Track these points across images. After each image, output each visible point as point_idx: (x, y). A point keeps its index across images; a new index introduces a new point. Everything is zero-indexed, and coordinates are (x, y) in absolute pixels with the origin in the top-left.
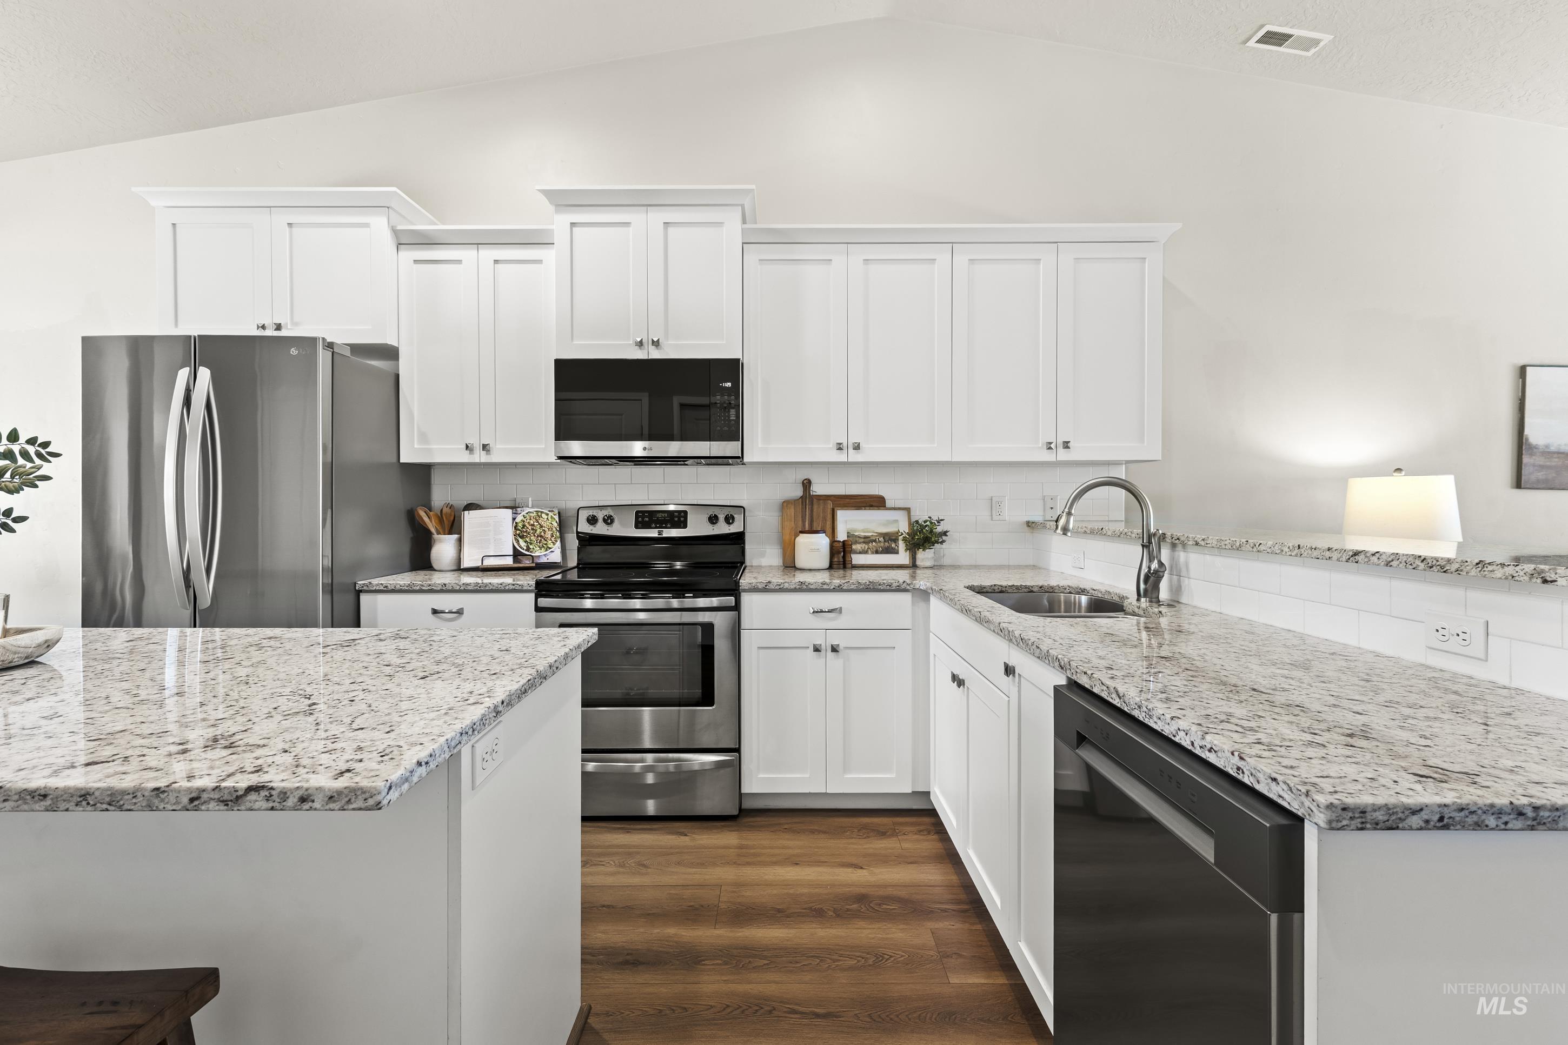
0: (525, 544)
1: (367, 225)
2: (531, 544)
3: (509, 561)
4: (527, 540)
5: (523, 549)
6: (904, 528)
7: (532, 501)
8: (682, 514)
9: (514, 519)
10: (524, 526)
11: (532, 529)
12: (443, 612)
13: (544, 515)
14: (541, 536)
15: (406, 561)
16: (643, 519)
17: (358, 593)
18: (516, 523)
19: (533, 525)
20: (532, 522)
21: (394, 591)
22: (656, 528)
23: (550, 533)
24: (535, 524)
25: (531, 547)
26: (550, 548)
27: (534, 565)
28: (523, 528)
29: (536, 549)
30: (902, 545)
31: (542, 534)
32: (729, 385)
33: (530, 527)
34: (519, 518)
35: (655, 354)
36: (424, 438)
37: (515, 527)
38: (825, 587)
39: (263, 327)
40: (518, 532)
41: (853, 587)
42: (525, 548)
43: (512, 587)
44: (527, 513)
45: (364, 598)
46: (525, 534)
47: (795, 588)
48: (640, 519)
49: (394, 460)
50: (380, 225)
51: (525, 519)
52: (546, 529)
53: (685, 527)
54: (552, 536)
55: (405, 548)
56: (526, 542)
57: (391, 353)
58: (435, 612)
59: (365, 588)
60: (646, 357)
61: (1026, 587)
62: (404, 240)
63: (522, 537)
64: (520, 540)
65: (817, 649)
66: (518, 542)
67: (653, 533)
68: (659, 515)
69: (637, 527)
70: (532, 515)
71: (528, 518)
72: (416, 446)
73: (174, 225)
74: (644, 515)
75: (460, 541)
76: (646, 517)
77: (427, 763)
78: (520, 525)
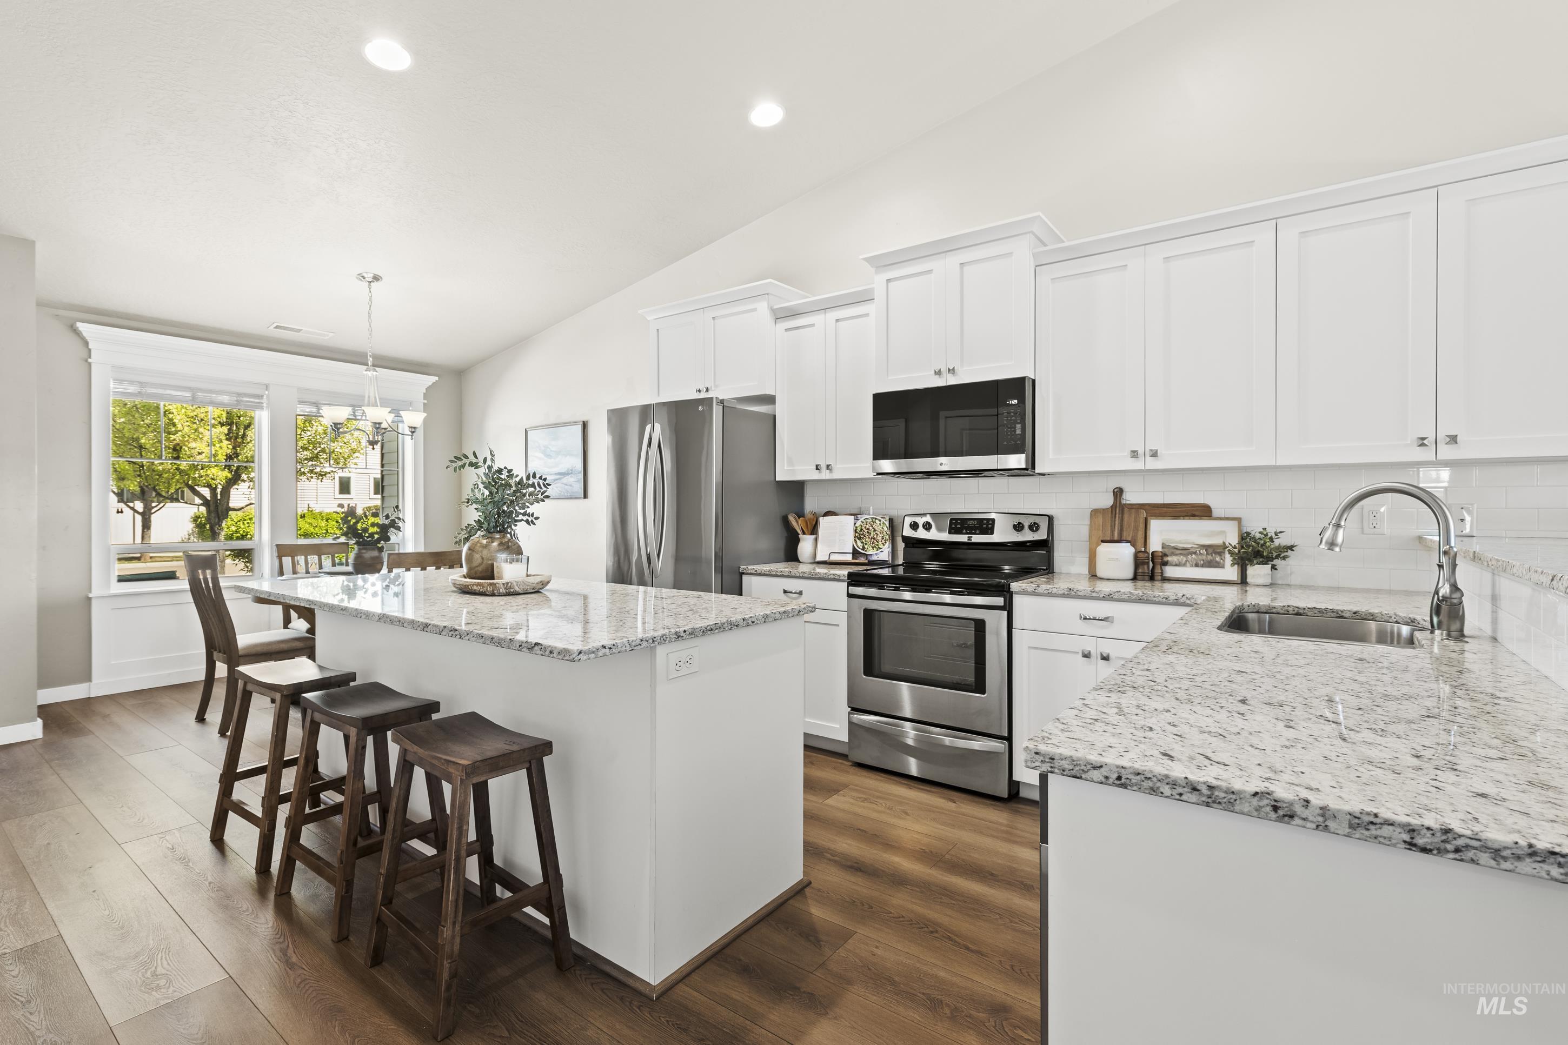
0: (862, 545)
1: (755, 310)
2: (866, 544)
3: (849, 558)
4: (864, 541)
6: (1233, 539)
7: (873, 509)
8: (990, 522)
9: (855, 524)
10: (861, 529)
11: (868, 532)
12: (791, 592)
13: (877, 521)
14: (874, 539)
15: (782, 554)
16: (956, 525)
17: (742, 574)
18: (856, 527)
19: (868, 529)
20: (868, 527)
21: (760, 574)
22: (966, 533)
23: (881, 536)
24: (870, 528)
25: (866, 547)
26: (880, 548)
27: (867, 561)
28: (861, 531)
29: (869, 549)
30: (1228, 559)
31: (875, 536)
32: (1015, 402)
33: (866, 531)
34: (859, 523)
35: (952, 381)
36: (791, 462)
37: (856, 532)
38: (1094, 594)
39: (699, 391)
40: (857, 534)
41: (1124, 596)
42: (861, 548)
43: (833, 577)
44: (865, 520)
45: (744, 577)
46: (862, 536)
47: (1064, 594)
48: (953, 526)
49: (773, 479)
50: (762, 308)
51: (863, 524)
52: (878, 533)
53: (992, 533)
54: (883, 539)
55: (781, 544)
56: (862, 542)
57: (770, 400)
58: (785, 592)
59: (744, 571)
60: (944, 385)
61: (1333, 611)
62: (780, 315)
63: (859, 539)
64: (858, 541)
65: (1087, 655)
66: (856, 542)
67: (963, 538)
68: (970, 522)
69: (950, 533)
70: (868, 520)
71: (865, 523)
72: (785, 468)
73: (658, 330)
74: (957, 521)
75: (816, 539)
76: (959, 524)
77: (610, 648)
78: (859, 529)
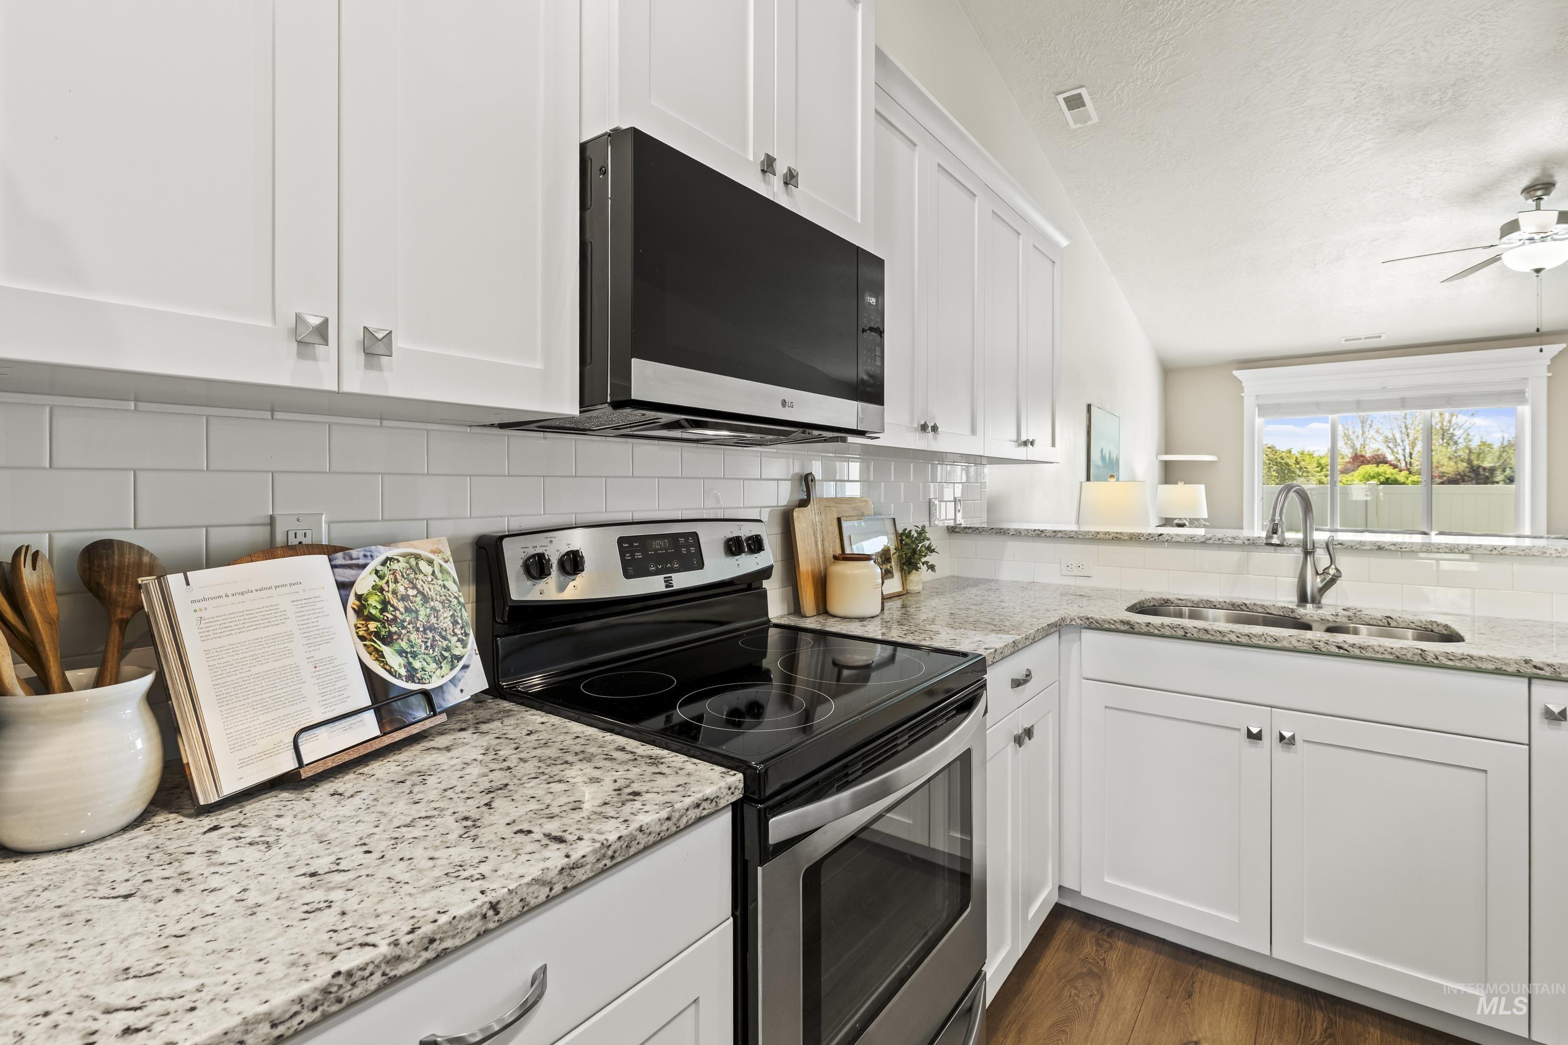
0: (402, 661)
2: (415, 655)
3: (371, 728)
4: (404, 645)
5: (400, 677)
6: (892, 541)
8: (691, 540)
9: (344, 587)
10: (385, 603)
11: (407, 610)
13: (423, 565)
14: (432, 629)
16: (632, 555)
18: (359, 597)
19: (404, 598)
20: (400, 589)
23: (448, 614)
24: (412, 592)
25: (417, 664)
26: (459, 658)
28: (383, 610)
29: (428, 668)
31: (433, 620)
33: (401, 606)
37: (358, 612)
40: (372, 626)
42: (403, 672)
44: (384, 564)
46: (394, 629)
51: (382, 583)
52: (439, 606)
53: (701, 565)
54: (455, 623)
56: (401, 652)
63: (388, 640)
64: (385, 650)
66: (380, 656)
67: (654, 584)
69: (627, 575)
70: (395, 566)
71: (389, 577)
74: (631, 545)
76: (637, 551)
78: (374, 601)
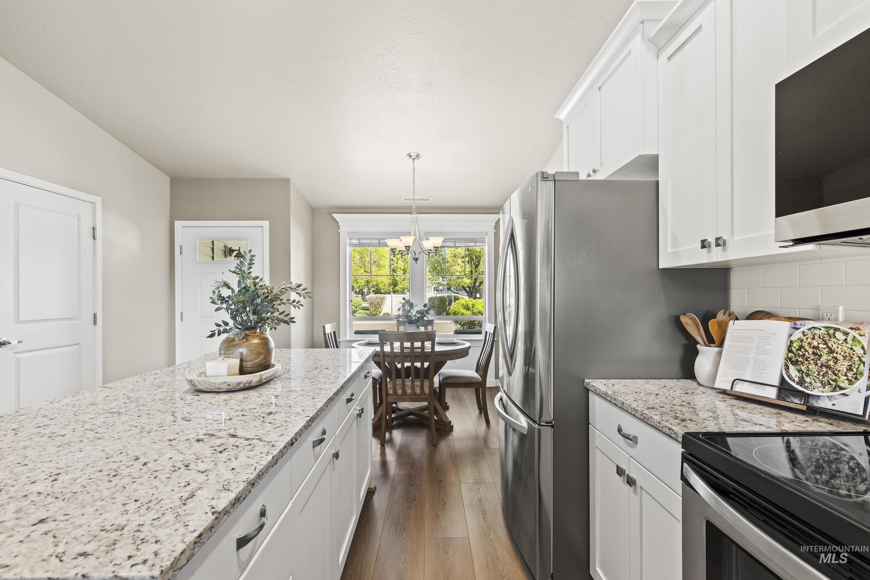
0: (798, 374)
2: (808, 375)
3: (771, 394)
4: (803, 368)
5: (794, 381)
9: (790, 336)
10: (801, 347)
11: (814, 353)
13: (838, 335)
14: (829, 367)
18: (791, 342)
19: (817, 348)
20: (815, 343)
23: (846, 363)
24: (823, 346)
25: (807, 380)
26: (841, 388)
27: (804, 408)
28: (799, 349)
29: (814, 384)
31: (831, 363)
33: (811, 351)
34: (797, 335)
37: (790, 351)
40: (790, 355)
42: (797, 379)
44: (809, 329)
46: (800, 359)
51: (804, 338)
52: (839, 357)
54: (849, 370)
56: (799, 371)
63: (795, 363)
64: (791, 367)
66: (787, 368)
70: (817, 332)
71: (810, 336)
78: (796, 345)
